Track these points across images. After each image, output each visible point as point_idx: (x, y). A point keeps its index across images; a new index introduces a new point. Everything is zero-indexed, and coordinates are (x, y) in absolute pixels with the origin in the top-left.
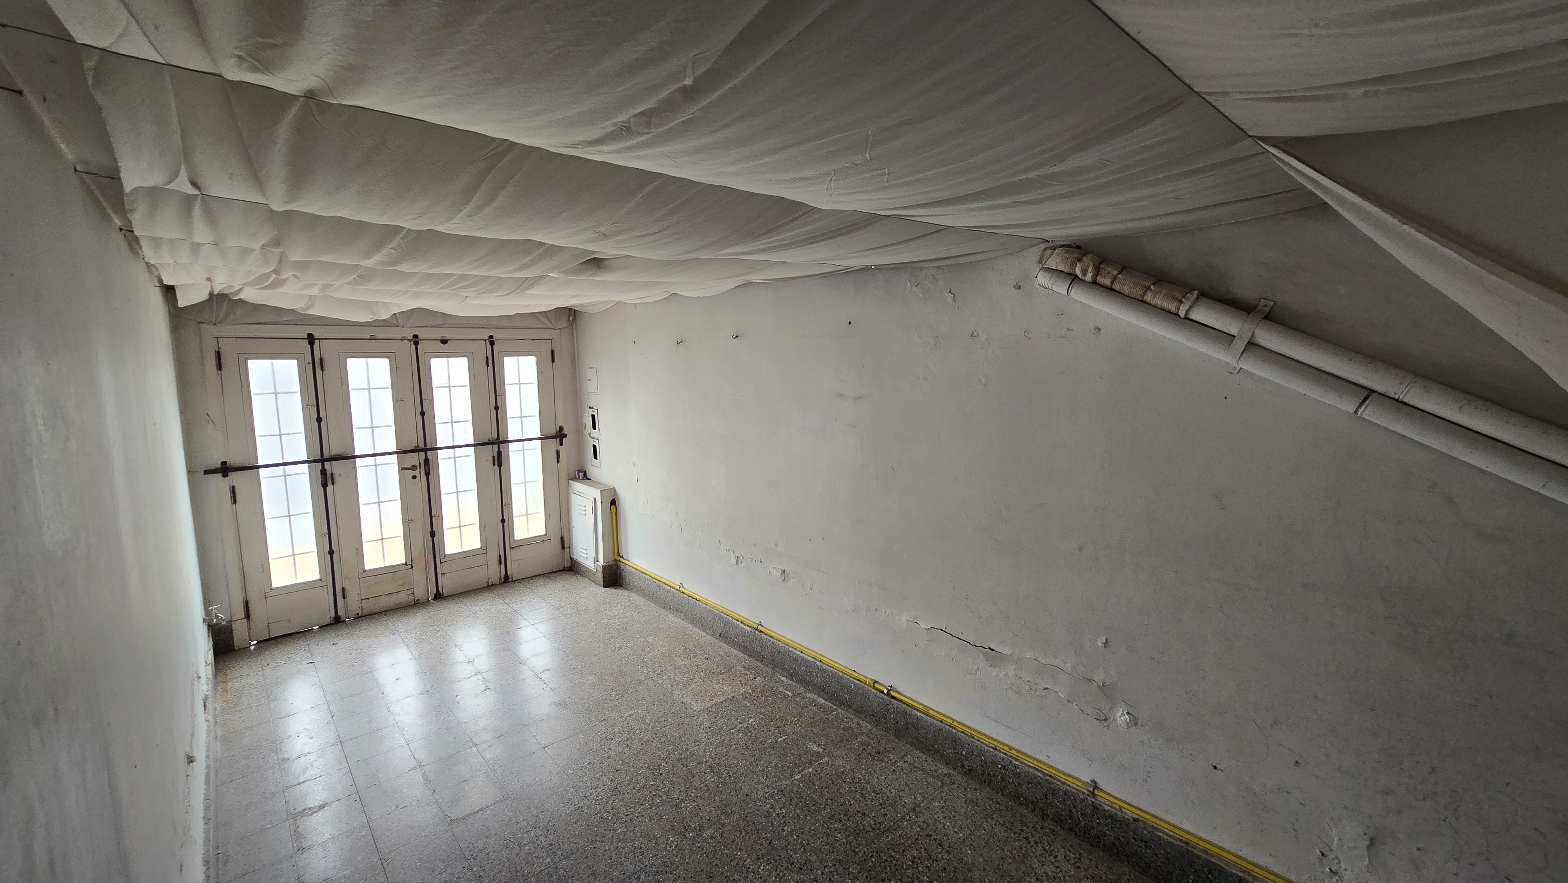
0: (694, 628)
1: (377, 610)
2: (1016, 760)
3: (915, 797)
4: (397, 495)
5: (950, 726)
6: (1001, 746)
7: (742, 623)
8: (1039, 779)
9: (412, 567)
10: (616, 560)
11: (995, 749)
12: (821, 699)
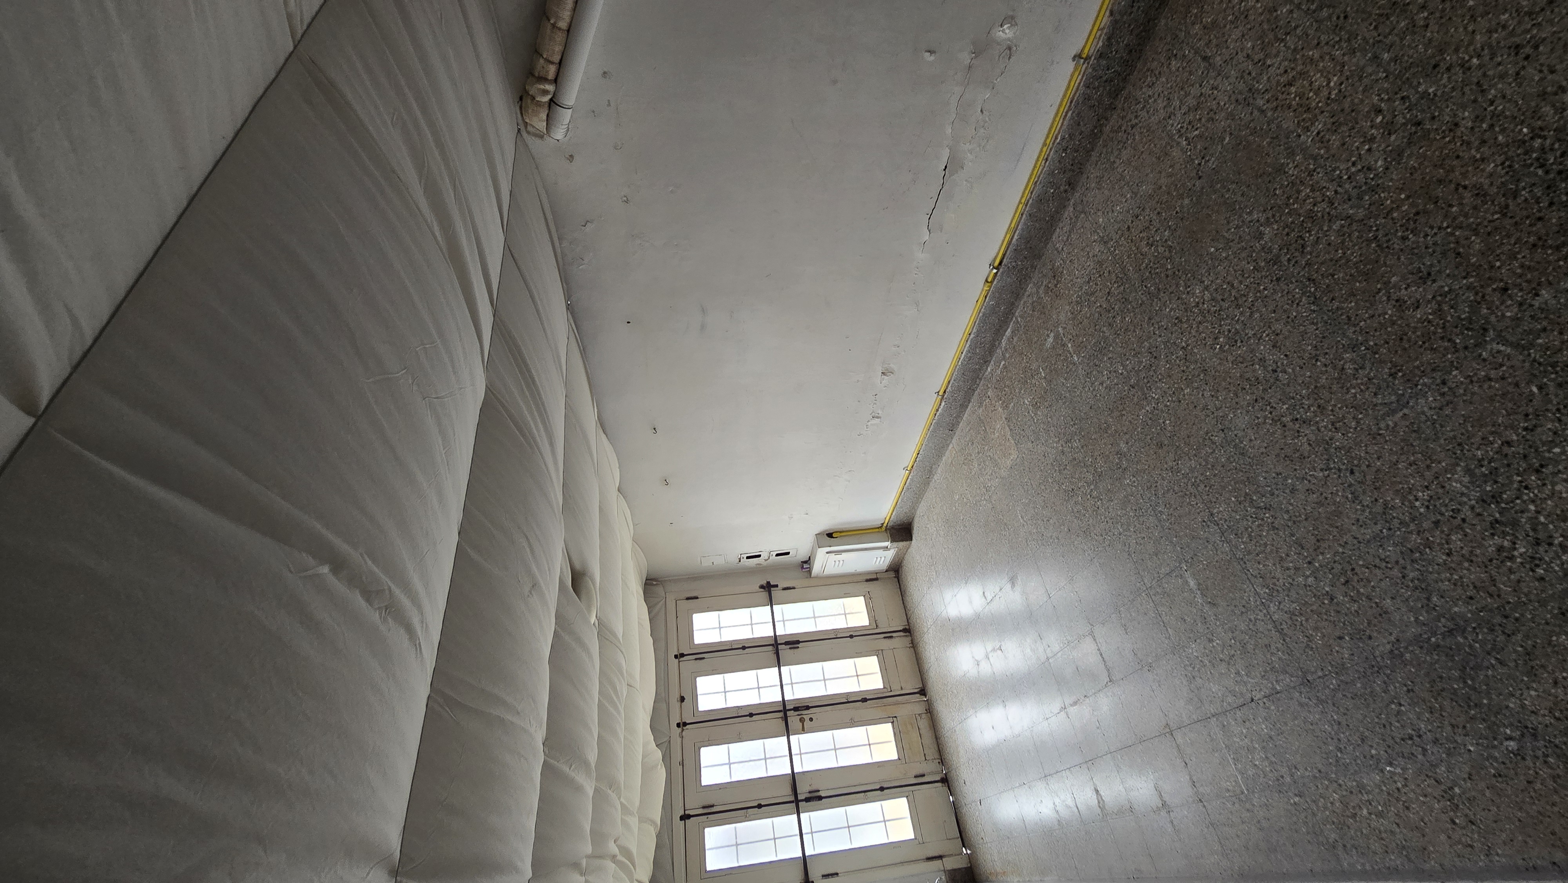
0: (946, 454)
1: (936, 746)
2: (1056, 138)
3: (1094, 241)
4: (828, 734)
5: (1026, 206)
6: (1043, 154)
7: (937, 410)
8: (1074, 115)
9: (895, 717)
10: (886, 530)
11: (1047, 159)
12: (1007, 333)
